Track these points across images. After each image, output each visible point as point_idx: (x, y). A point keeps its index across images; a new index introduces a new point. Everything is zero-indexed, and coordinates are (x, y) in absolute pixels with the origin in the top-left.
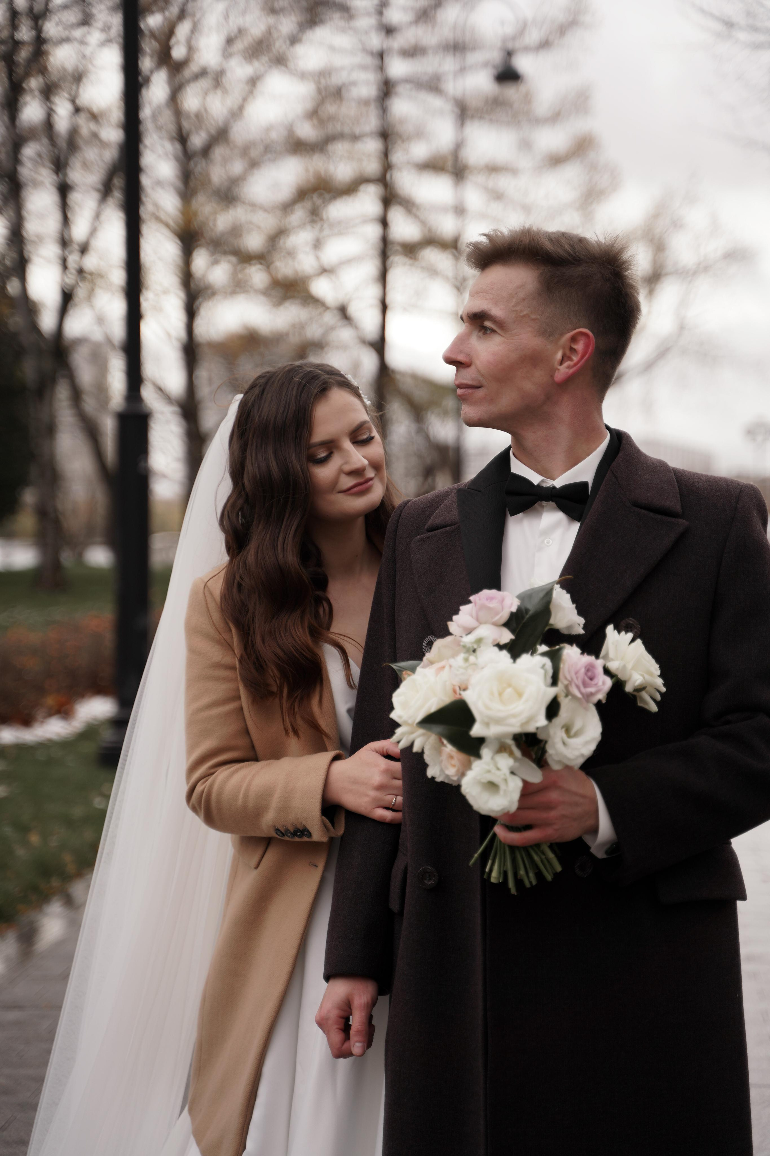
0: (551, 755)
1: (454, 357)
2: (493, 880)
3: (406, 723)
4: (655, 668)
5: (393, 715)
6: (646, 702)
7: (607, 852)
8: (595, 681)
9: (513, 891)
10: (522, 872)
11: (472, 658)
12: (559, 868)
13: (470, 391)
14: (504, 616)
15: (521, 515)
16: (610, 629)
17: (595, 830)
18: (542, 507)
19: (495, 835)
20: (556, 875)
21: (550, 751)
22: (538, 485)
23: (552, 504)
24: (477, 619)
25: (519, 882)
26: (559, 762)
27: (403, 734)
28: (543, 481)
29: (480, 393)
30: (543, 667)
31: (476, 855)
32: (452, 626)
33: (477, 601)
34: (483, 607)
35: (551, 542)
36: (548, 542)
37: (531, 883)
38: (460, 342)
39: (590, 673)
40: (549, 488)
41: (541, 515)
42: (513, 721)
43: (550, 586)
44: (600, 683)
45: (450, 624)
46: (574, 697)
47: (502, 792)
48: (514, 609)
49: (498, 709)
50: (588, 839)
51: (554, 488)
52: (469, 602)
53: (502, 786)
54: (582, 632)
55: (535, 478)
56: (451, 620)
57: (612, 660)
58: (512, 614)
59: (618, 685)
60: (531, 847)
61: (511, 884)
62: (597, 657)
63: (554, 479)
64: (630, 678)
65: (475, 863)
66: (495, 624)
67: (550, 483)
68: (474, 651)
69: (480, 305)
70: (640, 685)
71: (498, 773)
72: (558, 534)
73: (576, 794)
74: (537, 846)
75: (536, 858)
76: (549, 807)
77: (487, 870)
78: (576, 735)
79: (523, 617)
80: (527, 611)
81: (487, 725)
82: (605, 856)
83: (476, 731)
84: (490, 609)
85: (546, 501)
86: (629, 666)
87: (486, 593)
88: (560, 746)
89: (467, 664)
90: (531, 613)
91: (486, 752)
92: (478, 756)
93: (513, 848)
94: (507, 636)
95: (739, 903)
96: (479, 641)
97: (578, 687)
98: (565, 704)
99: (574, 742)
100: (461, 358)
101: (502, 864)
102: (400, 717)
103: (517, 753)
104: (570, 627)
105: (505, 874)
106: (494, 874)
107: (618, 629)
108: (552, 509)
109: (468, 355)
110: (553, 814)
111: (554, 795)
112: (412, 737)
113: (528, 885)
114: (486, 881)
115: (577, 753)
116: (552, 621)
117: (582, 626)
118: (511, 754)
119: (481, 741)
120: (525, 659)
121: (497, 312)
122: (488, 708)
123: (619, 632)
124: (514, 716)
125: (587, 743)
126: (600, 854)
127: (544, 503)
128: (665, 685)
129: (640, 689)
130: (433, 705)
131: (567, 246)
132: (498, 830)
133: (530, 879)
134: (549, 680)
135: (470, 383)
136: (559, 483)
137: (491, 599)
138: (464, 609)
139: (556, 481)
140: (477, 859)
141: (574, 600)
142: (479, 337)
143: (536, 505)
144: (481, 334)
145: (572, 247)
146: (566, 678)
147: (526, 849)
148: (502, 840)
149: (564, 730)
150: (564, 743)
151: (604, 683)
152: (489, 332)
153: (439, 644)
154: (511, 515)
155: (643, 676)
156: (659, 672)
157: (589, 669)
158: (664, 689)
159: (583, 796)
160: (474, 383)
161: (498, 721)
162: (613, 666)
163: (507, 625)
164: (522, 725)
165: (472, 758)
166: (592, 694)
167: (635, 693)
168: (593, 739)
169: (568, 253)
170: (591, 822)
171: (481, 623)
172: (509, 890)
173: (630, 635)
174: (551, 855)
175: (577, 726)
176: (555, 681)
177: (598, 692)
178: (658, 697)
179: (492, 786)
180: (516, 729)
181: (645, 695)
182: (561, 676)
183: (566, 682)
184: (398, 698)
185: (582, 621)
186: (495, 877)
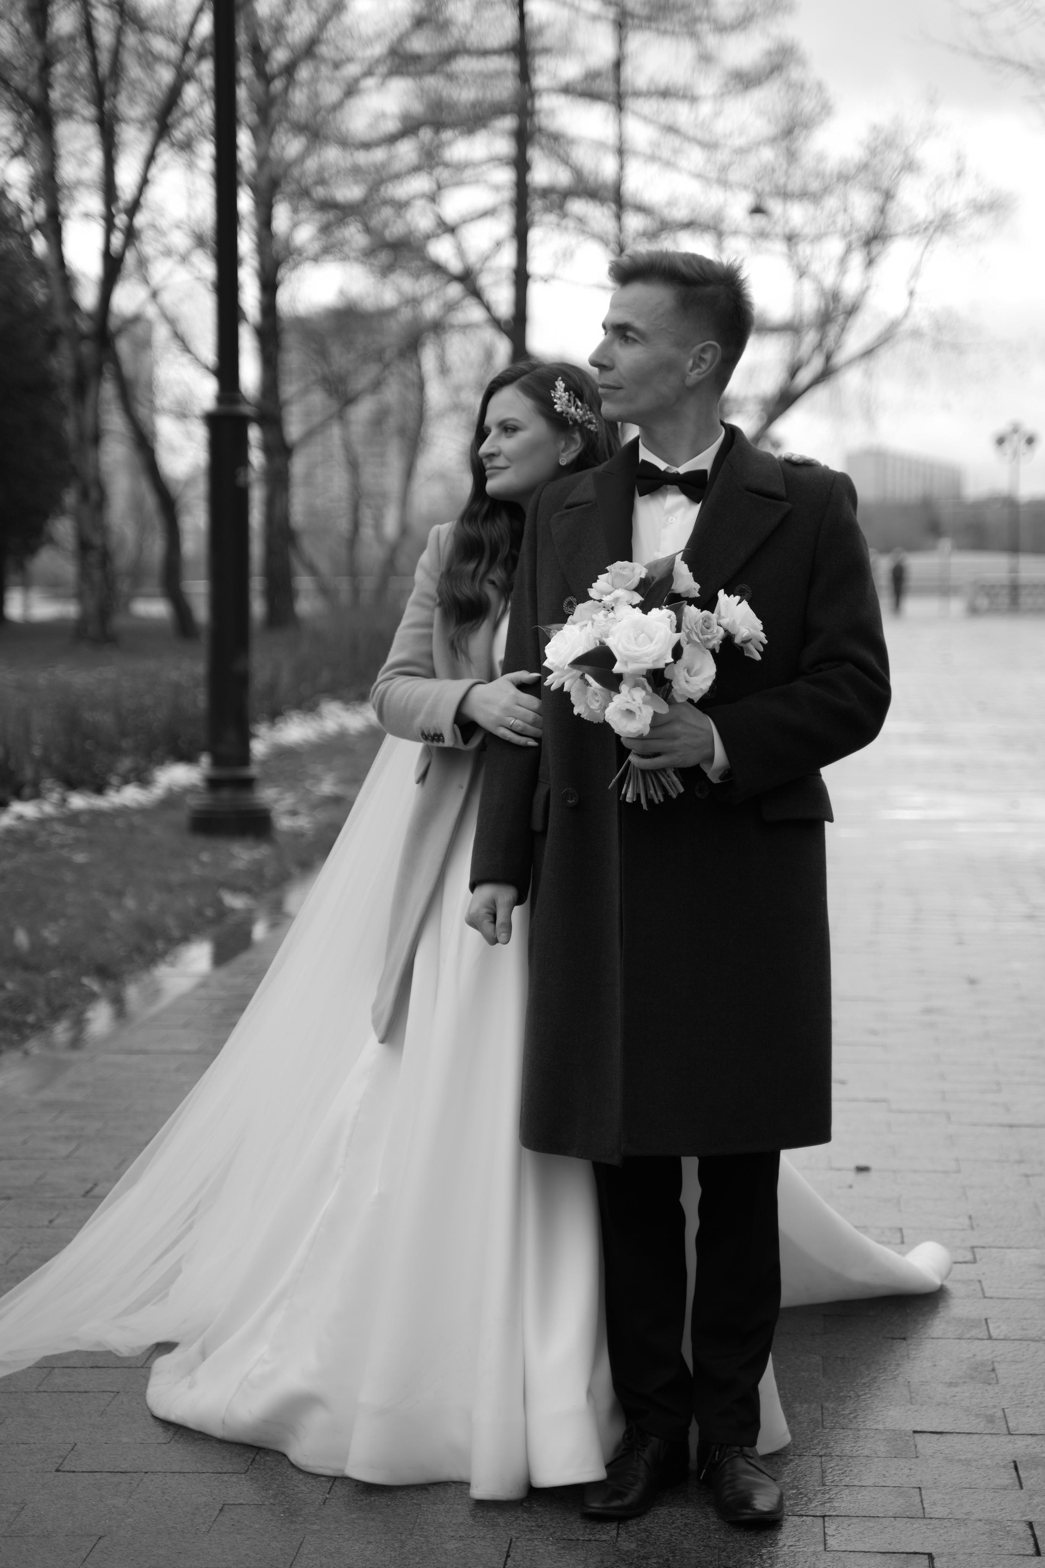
0: (676, 690)
1: (600, 361)
2: (628, 800)
3: (557, 668)
4: (758, 624)
5: (546, 664)
6: (752, 653)
7: (720, 778)
8: (711, 630)
9: (645, 807)
10: (652, 792)
11: (611, 615)
12: (682, 790)
13: (612, 391)
14: (635, 582)
15: (647, 496)
16: (721, 593)
17: (711, 758)
18: (667, 490)
19: (629, 762)
20: (679, 795)
21: (675, 687)
22: (664, 471)
23: (676, 487)
24: (613, 586)
25: (650, 801)
26: (683, 696)
27: (555, 678)
28: (668, 468)
29: (621, 393)
30: (669, 617)
31: (614, 780)
32: (592, 593)
33: (613, 569)
34: (618, 575)
35: (674, 519)
36: (672, 520)
37: (659, 801)
38: (604, 348)
39: (706, 624)
40: (673, 474)
41: (666, 496)
42: (646, 659)
43: (672, 557)
44: (715, 631)
45: (589, 590)
46: (694, 642)
47: (637, 718)
48: (643, 576)
49: (635, 650)
50: (704, 767)
51: (678, 474)
52: (607, 571)
53: (638, 712)
54: (698, 595)
55: (662, 466)
56: (591, 587)
57: (724, 618)
58: (642, 580)
59: (728, 638)
60: (658, 770)
61: (643, 801)
62: (713, 612)
63: (678, 467)
64: (738, 632)
65: (612, 788)
66: (627, 589)
67: (674, 470)
68: (612, 608)
69: (622, 317)
70: (747, 637)
71: (634, 703)
72: (680, 512)
73: (695, 727)
74: (663, 770)
75: (663, 779)
76: (674, 737)
77: (623, 792)
78: (696, 675)
79: (650, 584)
80: (653, 578)
81: (626, 663)
82: (719, 781)
83: (617, 668)
84: (623, 576)
85: (671, 485)
86: (738, 622)
87: (619, 564)
88: (683, 683)
89: (607, 619)
90: (656, 580)
91: (624, 688)
92: (619, 692)
93: (644, 772)
94: (638, 598)
95: (827, 824)
96: (616, 600)
97: (697, 634)
98: (686, 648)
99: (692, 679)
100: (605, 362)
101: (636, 786)
102: (552, 664)
103: (649, 689)
104: (688, 591)
105: (638, 796)
106: (629, 795)
107: (728, 593)
108: (675, 493)
109: (612, 360)
110: (677, 743)
111: (677, 728)
112: (561, 680)
113: (657, 802)
114: (623, 803)
115: (697, 688)
116: (673, 587)
117: (698, 590)
118: (644, 688)
119: (620, 678)
120: (655, 612)
121: (639, 324)
122: (627, 649)
123: (729, 596)
124: (647, 655)
125: (705, 680)
126: (715, 779)
127: (669, 486)
128: (766, 638)
129: (746, 641)
130: (580, 651)
131: (698, 269)
132: (632, 758)
133: (658, 798)
134: (674, 629)
135: (612, 384)
136: (682, 470)
137: (624, 568)
138: (602, 577)
139: (680, 468)
140: (615, 783)
141: (691, 569)
142: (621, 345)
143: (661, 488)
144: (622, 342)
145: (701, 268)
146: (687, 627)
147: (655, 773)
148: (636, 765)
149: (686, 670)
150: (687, 682)
151: (718, 632)
152: (630, 341)
153: (580, 608)
154: (641, 495)
155: (748, 629)
156: (762, 628)
157: (706, 620)
158: (766, 642)
159: (701, 729)
160: (616, 385)
161: (635, 660)
162: (724, 622)
163: (636, 590)
164: (654, 661)
165: (613, 693)
166: (708, 640)
167: (742, 645)
168: (710, 677)
169: (699, 274)
170: (707, 751)
171: (616, 589)
172: (642, 805)
173: (738, 598)
174: (675, 779)
175: (697, 667)
176: (678, 629)
177: (713, 638)
178: (762, 649)
179: (630, 713)
180: (650, 666)
181: (751, 646)
182: (683, 626)
183: (687, 631)
184: (549, 650)
185: (698, 586)
186: (629, 798)
